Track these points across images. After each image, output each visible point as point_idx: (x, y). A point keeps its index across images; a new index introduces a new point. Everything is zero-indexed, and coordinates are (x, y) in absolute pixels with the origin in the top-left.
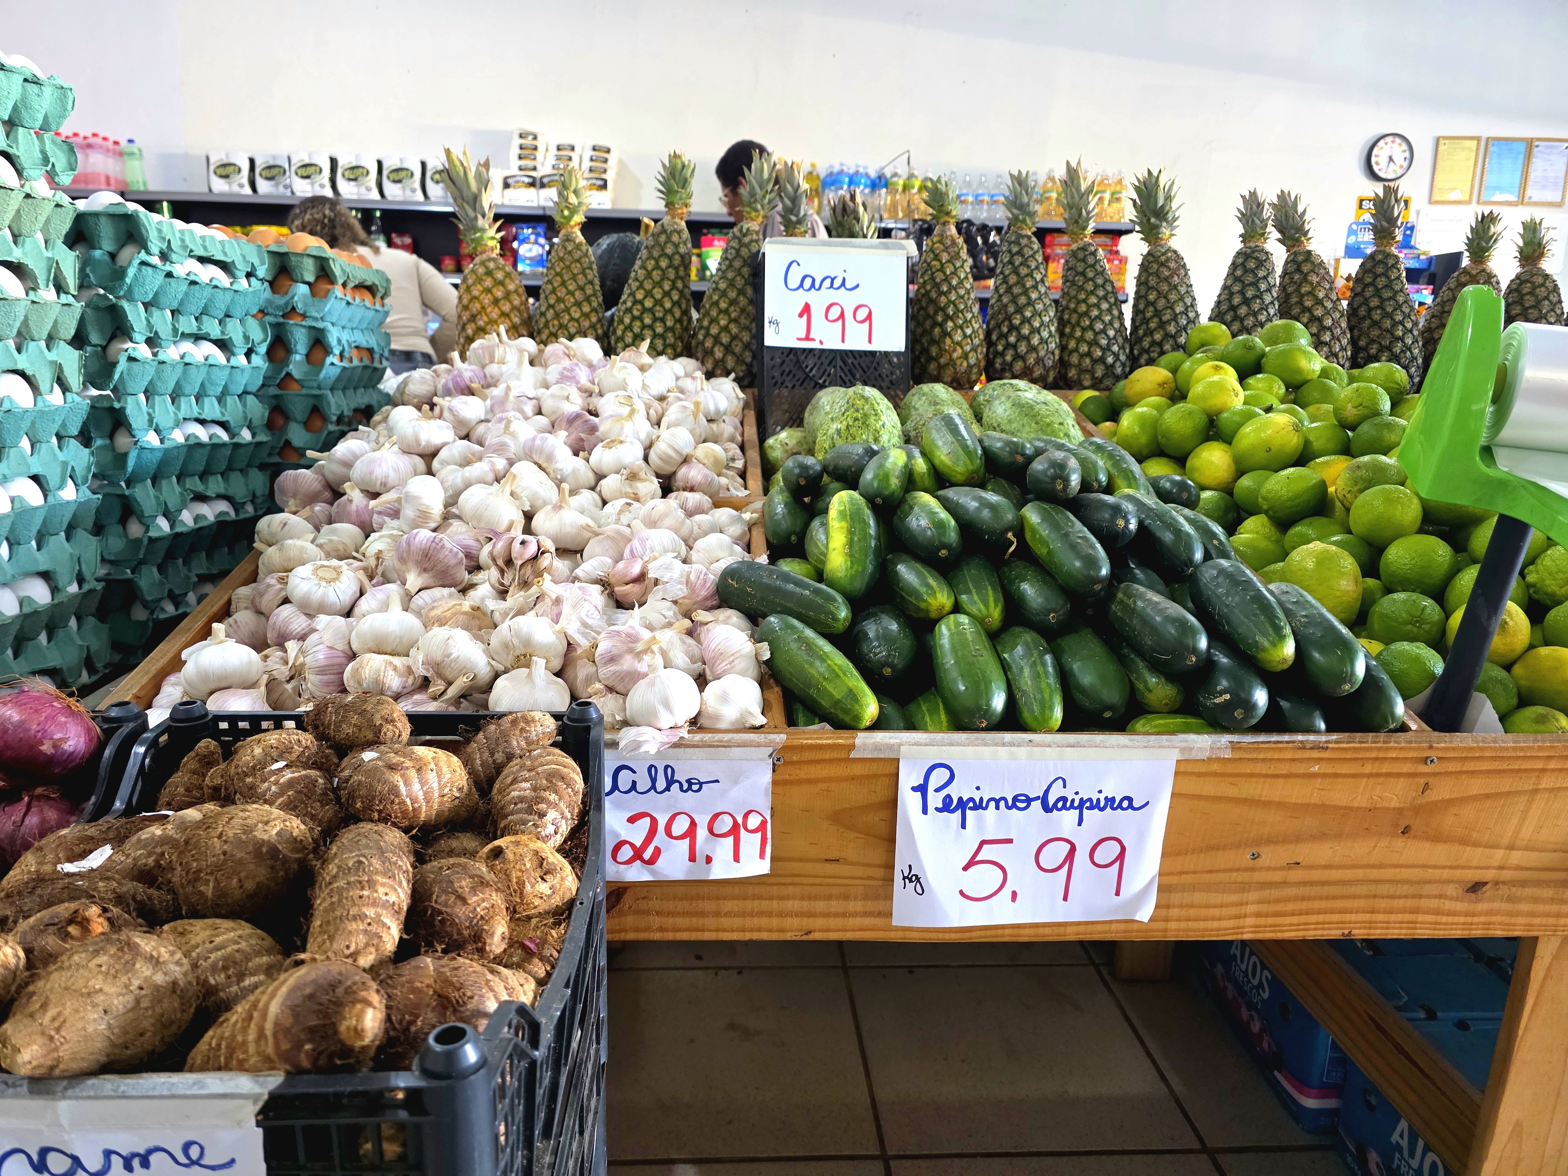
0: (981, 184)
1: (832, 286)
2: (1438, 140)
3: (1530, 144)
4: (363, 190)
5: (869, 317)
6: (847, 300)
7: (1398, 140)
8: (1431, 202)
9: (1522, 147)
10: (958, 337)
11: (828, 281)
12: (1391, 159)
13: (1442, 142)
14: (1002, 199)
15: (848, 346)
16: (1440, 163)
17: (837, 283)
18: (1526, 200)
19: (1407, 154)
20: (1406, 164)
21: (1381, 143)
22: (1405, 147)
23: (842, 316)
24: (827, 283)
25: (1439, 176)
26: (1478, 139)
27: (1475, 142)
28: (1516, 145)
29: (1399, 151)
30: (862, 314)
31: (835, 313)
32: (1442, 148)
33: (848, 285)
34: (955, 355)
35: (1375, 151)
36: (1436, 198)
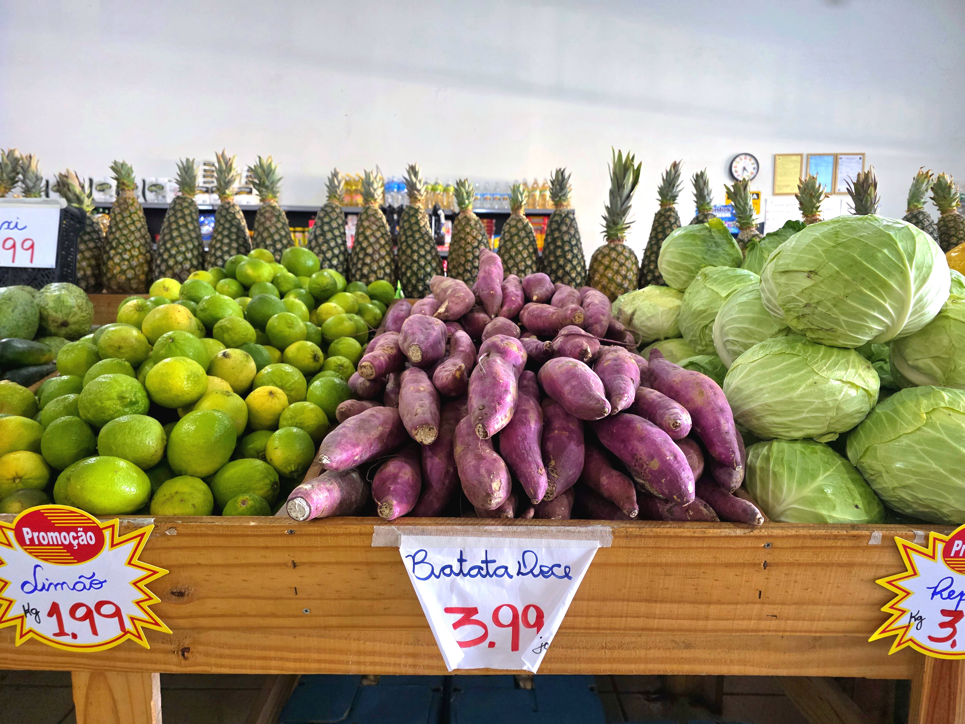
0: (486, 189)
1: (8, 227)
2: (775, 157)
3: (836, 158)
4: (108, 197)
5: (32, 247)
6: (18, 236)
7: (748, 157)
8: (774, 194)
9: (831, 159)
10: (117, 260)
11: (6, 224)
12: (744, 169)
13: (778, 157)
14: (506, 197)
15: (17, 264)
16: (778, 170)
17: (12, 226)
18: (837, 191)
19: (755, 166)
20: (755, 172)
21: (738, 159)
22: (753, 161)
23: (14, 246)
24: (6, 225)
25: (778, 178)
26: (801, 155)
27: (799, 157)
28: (826, 158)
29: (750, 165)
30: (28, 244)
31: (9, 244)
32: (778, 161)
33: (19, 227)
34: (115, 271)
35: (734, 164)
36: (777, 191)
